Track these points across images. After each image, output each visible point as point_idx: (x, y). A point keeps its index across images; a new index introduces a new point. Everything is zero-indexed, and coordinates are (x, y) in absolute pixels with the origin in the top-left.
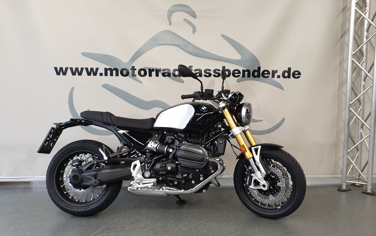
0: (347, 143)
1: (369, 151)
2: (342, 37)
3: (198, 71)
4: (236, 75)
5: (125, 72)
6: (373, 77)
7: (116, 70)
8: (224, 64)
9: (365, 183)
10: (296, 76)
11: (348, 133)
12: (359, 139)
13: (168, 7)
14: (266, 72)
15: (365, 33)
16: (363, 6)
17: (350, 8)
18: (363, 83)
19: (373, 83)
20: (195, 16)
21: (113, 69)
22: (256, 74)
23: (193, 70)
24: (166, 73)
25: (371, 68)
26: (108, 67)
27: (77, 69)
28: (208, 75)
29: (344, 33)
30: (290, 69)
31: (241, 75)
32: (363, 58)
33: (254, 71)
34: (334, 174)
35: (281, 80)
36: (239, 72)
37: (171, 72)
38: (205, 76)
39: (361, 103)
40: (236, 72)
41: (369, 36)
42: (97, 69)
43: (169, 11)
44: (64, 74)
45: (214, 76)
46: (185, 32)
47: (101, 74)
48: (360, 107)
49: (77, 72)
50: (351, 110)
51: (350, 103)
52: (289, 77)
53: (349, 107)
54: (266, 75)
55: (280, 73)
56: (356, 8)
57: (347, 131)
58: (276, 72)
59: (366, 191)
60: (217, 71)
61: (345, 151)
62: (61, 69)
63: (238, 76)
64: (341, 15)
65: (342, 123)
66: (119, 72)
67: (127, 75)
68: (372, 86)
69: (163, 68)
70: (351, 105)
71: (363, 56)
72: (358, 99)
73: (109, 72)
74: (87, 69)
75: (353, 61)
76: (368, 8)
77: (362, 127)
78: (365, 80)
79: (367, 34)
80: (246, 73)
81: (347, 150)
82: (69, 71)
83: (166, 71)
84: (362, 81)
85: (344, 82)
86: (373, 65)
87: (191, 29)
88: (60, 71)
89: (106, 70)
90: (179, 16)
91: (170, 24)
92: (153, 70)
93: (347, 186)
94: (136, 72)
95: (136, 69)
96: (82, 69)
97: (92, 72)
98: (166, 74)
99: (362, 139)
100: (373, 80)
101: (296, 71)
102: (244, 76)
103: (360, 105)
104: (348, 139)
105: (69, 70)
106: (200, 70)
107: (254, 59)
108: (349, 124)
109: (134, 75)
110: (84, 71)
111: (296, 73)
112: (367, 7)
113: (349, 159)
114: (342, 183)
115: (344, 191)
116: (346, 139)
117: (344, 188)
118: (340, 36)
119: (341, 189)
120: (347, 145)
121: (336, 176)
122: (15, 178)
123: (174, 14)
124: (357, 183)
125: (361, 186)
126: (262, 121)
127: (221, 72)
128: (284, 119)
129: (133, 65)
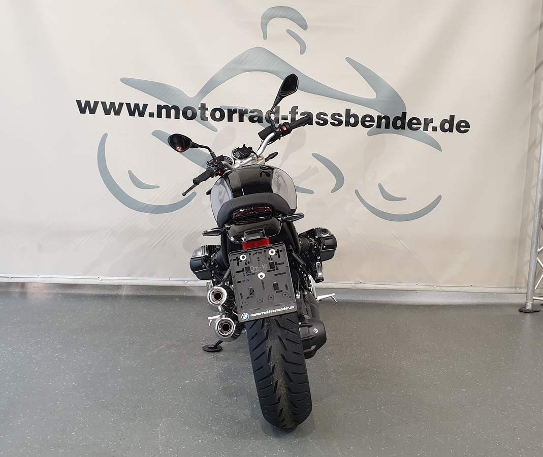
0: (537, 237)
2: (537, 69)
4: (367, 124)
5: (189, 113)
7: (176, 108)
8: (349, 105)
10: (462, 129)
11: (540, 222)
13: (263, 10)
14: (414, 121)
20: (304, 27)
21: (170, 106)
22: (399, 123)
24: (255, 116)
26: (163, 104)
27: (112, 104)
29: (541, 64)
30: (452, 117)
31: (375, 124)
33: (397, 119)
34: (515, 288)
35: (439, 135)
36: (372, 120)
38: (318, 123)
40: (368, 119)
42: (145, 106)
43: (263, 17)
44: (93, 111)
45: (332, 124)
46: (288, 52)
47: (151, 115)
49: (112, 109)
52: (451, 130)
54: (414, 126)
55: (437, 123)
57: (537, 219)
58: (432, 121)
60: (337, 117)
61: (534, 251)
62: (87, 103)
63: (371, 126)
64: (538, 34)
65: (531, 208)
66: (181, 112)
67: (193, 117)
69: (250, 108)
73: (164, 111)
74: (128, 105)
80: (383, 121)
81: (537, 249)
82: (100, 107)
85: (537, 142)
87: (298, 47)
88: (86, 107)
89: (160, 108)
90: (279, 25)
91: (265, 38)
92: (235, 111)
93: (533, 305)
94: (208, 114)
95: (207, 109)
96: (121, 105)
97: (137, 110)
98: (256, 119)
101: (463, 121)
102: (379, 126)
104: (539, 231)
105: (100, 106)
107: (396, 99)
108: (541, 207)
109: (204, 118)
111: (463, 124)
113: (539, 263)
114: (526, 300)
115: (529, 312)
116: (536, 232)
117: (529, 307)
118: (535, 67)
119: (524, 309)
120: (537, 241)
121: (518, 290)
122: (8, 277)
123: (271, 22)
126: (405, 199)
127: (343, 119)
128: (439, 198)
129: (203, 102)
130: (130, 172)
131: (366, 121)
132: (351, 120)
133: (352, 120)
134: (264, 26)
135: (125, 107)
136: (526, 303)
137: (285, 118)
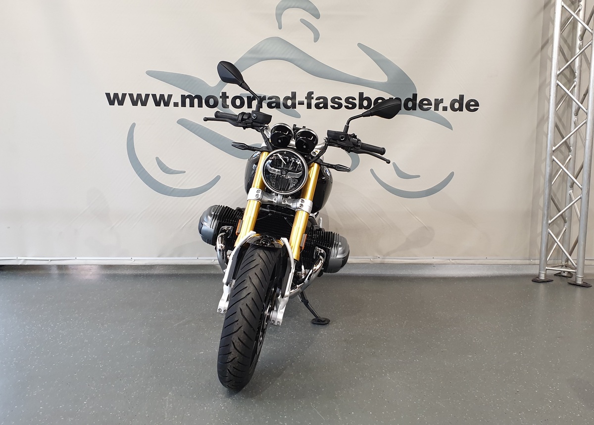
0: (548, 210)
1: (579, 221)
2: (543, 47)
3: (321, 100)
5: (212, 102)
6: (587, 110)
7: (199, 98)
8: (362, 89)
9: (572, 269)
10: (472, 108)
11: (550, 194)
12: (567, 204)
13: (277, 2)
14: (425, 102)
15: (578, 42)
17: (554, 4)
18: (574, 118)
19: (587, 117)
20: (317, 16)
21: (194, 96)
22: (410, 104)
23: (315, 98)
24: (273, 102)
25: (585, 95)
26: (186, 94)
28: (336, 106)
29: (547, 42)
30: (462, 97)
32: (575, 80)
33: (408, 100)
34: (530, 260)
35: (449, 115)
37: (282, 100)
38: (333, 107)
39: (570, 149)
40: (380, 101)
41: (583, 45)
42: (170, 96)
43: (278, 8)
44: (121, 103)
45: (347, 107)
46: (302, 40)
48: (569, 155)
49: (139, 100)
51: (553, 149)
52: (461, 109)
53: (551, 155)
54: (425, 107)
55: (447, 103)
56: (563, 4)
57: (547, 192)
58: (442, 101)
59: (575, 282)
60: (351, 100)
61: (545, 222)
62: (116, 95)
64: (542, 13)
65: (542, 181)
66: (204, 101)
67: (215, 105)
68: (586, 123)
69: (268, 95)
70: (554, 151)
71: (574, 77)
72: (565, 142)
73: (188, 100)
74: (154, 96)
75: (558, 85)
76: (582, 3)
77: (572, 186)
78: (576, 114)
79: (581, 44)
81: (548, 221)
82: (128, 99)
83: (274, 100)
84: (573, 116)
85: (543, 121)
86: (588, 90)
87: (311, 35)
88: (115, 99)
89: (184, 98)
90: (294, 15)
91: (280, 28)
93: (546, 275)
94: (229, 102)
95: (228, 97)
96: (147, 96)
97: (162, 101)
98: (274, 105)
99: (571, 202)
100: (587, 114)
101: (472, 100)
103: (570, 153)
104: (549, 203)
105: (128, 98)
106: (325, 99)
107: (408, 82)
108: (550, 182)
109: (225, 106)
110: (151, 98)
111: (472, 103)
112: (580, 1)
113: (551, 235)
114: (540, 270)
115: (543, 282)
116: (546, 203)
117: (542, 277)
118: (541, 46)
119: (537, 279)
120: (548, 213)
121: (532, 261)
122: (48, 260)
123: (286, 12)
124: (561, 271)
125: (569, 276)
126: (419, 176)
127: (357, 102)
128: (452, 174)
129: (223, 91)
130: (157, 159)
132: (364, 103)
134: (279, 16)
135: (151, 97)
136: (539, 273)
137: (301, 103)
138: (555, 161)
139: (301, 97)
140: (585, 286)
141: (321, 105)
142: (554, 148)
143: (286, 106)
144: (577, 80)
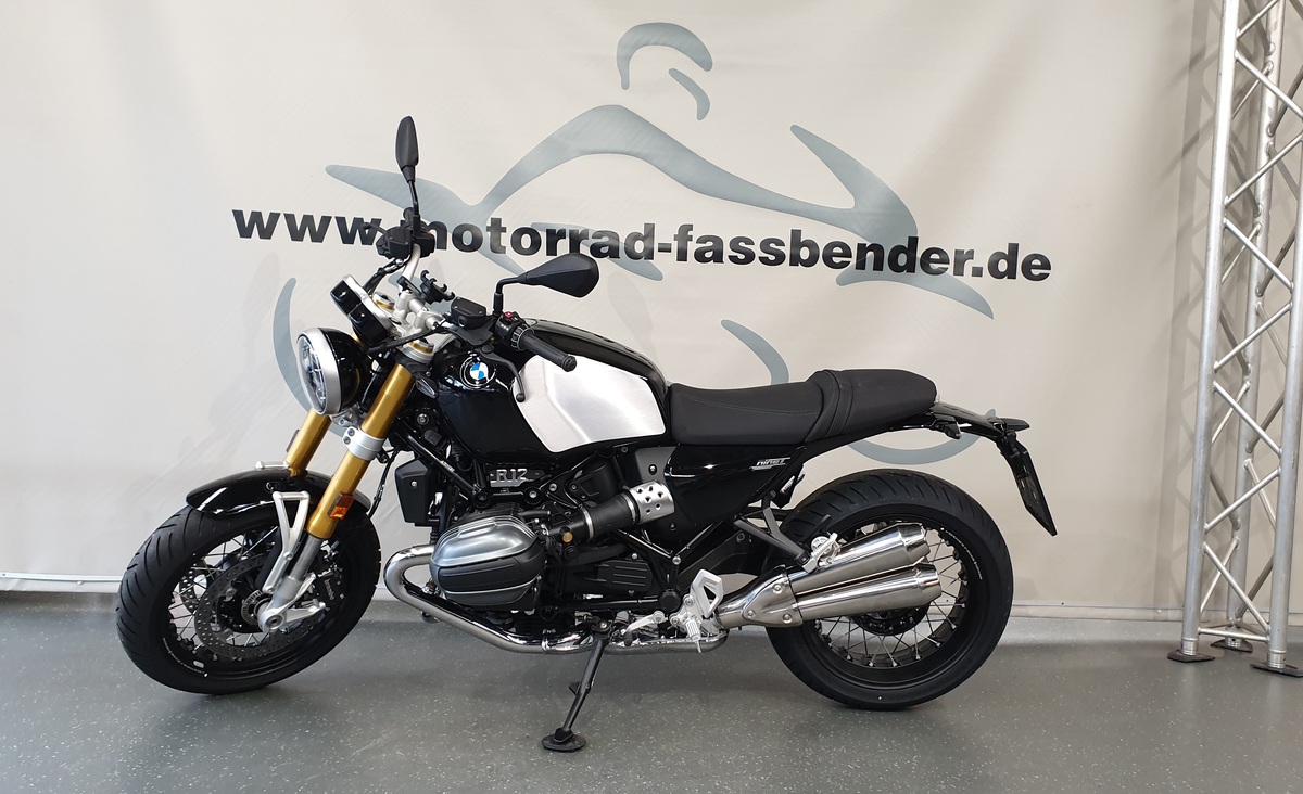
0: (1203, 501)
1: (1275, 529)
2: (1186, 149)
3: (710, 244)
4: (836, 260)
5: (467, 238)
6: (1293, 281)
7: (440, 227)
8: (797, 223)
9: (1256, 634)
10: (1035, 272)
11: (1207, 466)
12: (1240, 489)
13: (619, 33)
14: (935, 256)
15: (1265, 140)
16: (1256, 53)
17: (1218, 55)
18: (1255, 302)
19: (1292, 299)
20: (706, 65)
21: (428, 223)
22: (902, 260)
23: (695, 239)
24: (604, 245)
25: (1284, 252)
28: (742, 257)
29: (1195, 138)
30: (1014, 248)
31: (853, 261)
32: (1258, 220)
33: (897, 250)
34: (1154, 609)
35: (986, 285)
36: (847, 253)
37: (622, 240)
38: (734, 259)
39: (1247, 368)
40: (838, 250)
41: (1277, 148)
42: (375, 223)
43: (621, 45)
44: (266, 233)
45: (764, 261)
46: (671, 113)
48: (1243, 382)
49: (308, 229)
50: (1216, 390)
51: (1215, 367)
52: (1011, 274)
53: (1212, 379)
54: (935, 266)
55: (981, 260)
56: (1238, 56)
57: (1200, 458)
58: (971, 254)
59: (1266, 663)
60: (773, 246)
61: (1195, 527)
62: (256, 216)
63: (843, 265)
64: (1186, 78)
65: (1183, 437)
66: (450, 236)
67: (475, 245)
68: (1290, 310)
69: (594, 228)
70: (1216, 371)
71: (1256, 213)
72: (1238, 354)
74: (341, 221)
75: (1226, 227)
76: (1274, 58)
77: (1252, 447)
78: (1261, 294)
79: (1271, 143)
80: (870, 254)
81: (1203, 525)
82: (282, 226)
83: (605, 239)
84: (1254, 297)
85: (1191, 300)
86: (1293, 239)
87: (692, 104)
88: (252, 225)
90: (656, 61)
91: (625, 86)
92: (562, 234)
93: (1197, 647)
94: (506, 239)
95: (504, 230)
96: (326, 220)
97: (358, 232)
98: (605, 250)
99: (1251, 488)
100: (1292, 290)
101: (1036, 256)
102: (861, 265)
103: (1246, 377)
104: (1204, 485)
105: (282, 224)
106: (718, 241)
107: (897, 210)
108: (1209, 434)
109: (496, 248)
110: (333, 226)
111: (1036, 262)
112: (1270, 54)
113: (1209, 554)
114: (1183, 634)
115: (1191, 661)
116: (1200, 487)
117: (1189, 650)
118: (1182, 147)
119: (1178, 653)
120: (1203, 507)
121: (1162, 614)
122: (76, 582)
123: (640, 53)
124: (1227, 637)
125: (1247, 649)
127: (787, 250)
129: (495, 215)
131: (833, 256)
132: (801, 253)
133: (805, 253)
134: (624, 61)
135: (333, 224)
136: (1183, 640)
137: (665, 249)
138: (1219, 393)
139: (665, 234)
140: (1288, 673)
141: (709, 255)
142: (1217, 365)
143: (632, 255)
144: (1261, 219)
